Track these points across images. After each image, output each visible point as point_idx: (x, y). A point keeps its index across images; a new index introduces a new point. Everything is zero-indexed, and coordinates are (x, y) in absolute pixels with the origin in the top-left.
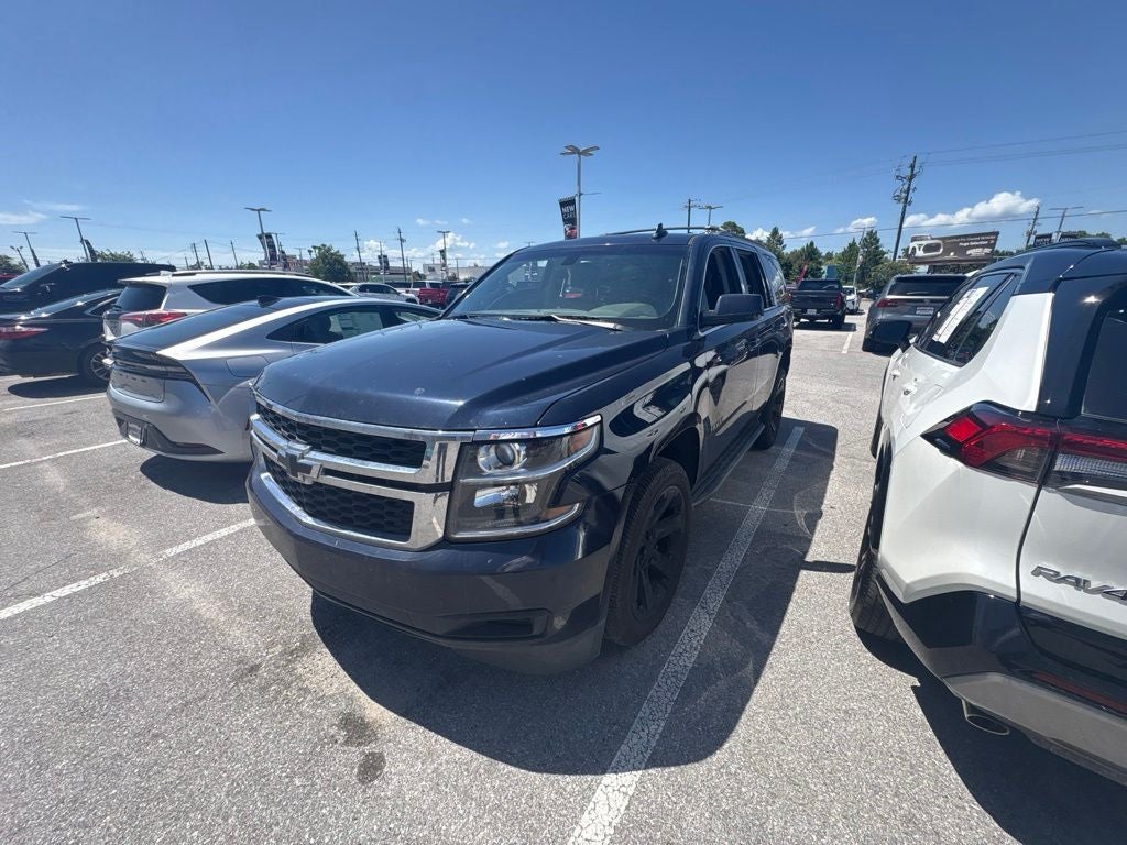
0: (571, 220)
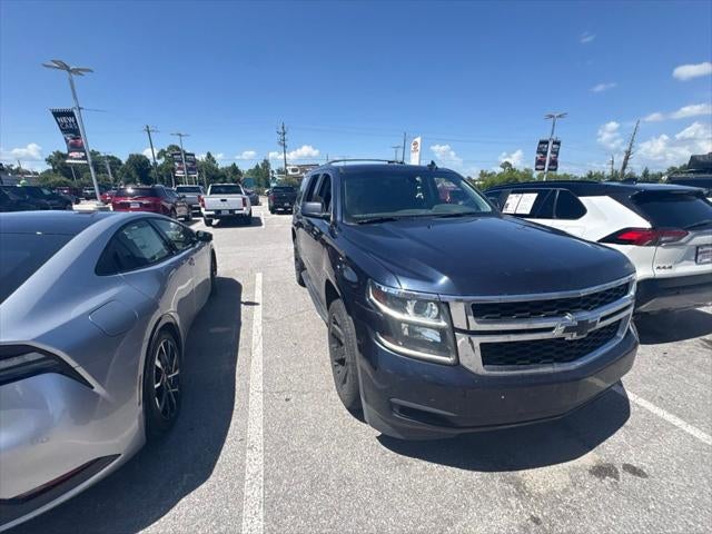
0: (71, 131)
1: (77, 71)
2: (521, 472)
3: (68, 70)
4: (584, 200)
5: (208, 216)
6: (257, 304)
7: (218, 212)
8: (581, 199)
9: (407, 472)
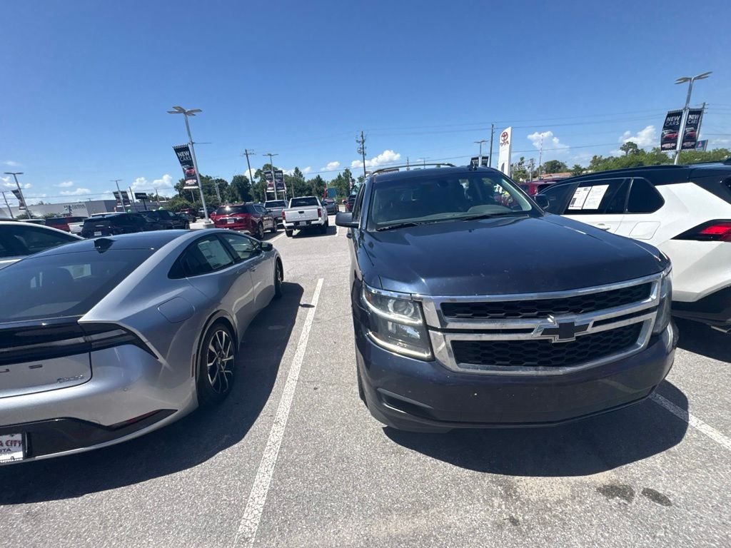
0: (187, 162)
1: (190, 113)
2: (517, 478)
3: (185, 113)
4: (661, 189)
5: (289, 227)
6: (313, 306)
7: (297, 223)
8: (658, 188)
9: (402, 460)
